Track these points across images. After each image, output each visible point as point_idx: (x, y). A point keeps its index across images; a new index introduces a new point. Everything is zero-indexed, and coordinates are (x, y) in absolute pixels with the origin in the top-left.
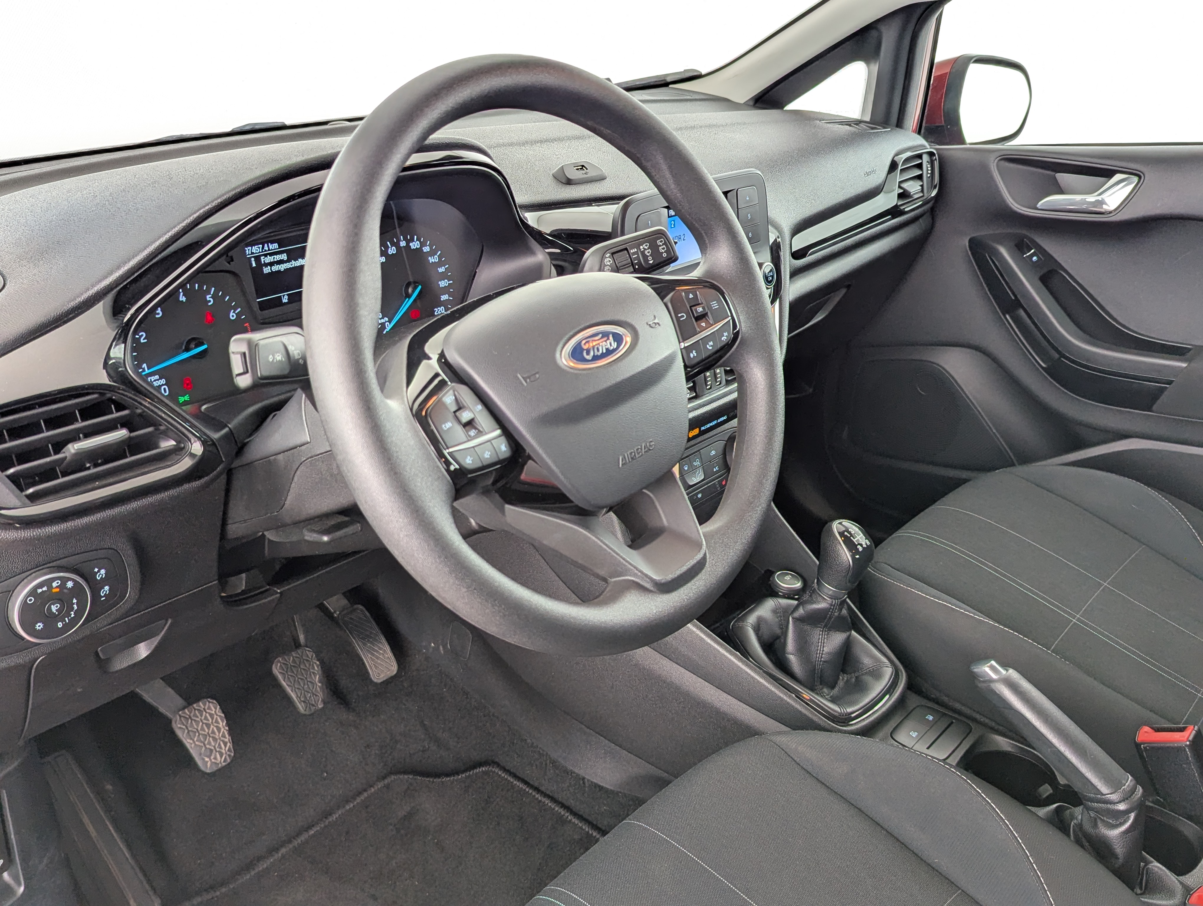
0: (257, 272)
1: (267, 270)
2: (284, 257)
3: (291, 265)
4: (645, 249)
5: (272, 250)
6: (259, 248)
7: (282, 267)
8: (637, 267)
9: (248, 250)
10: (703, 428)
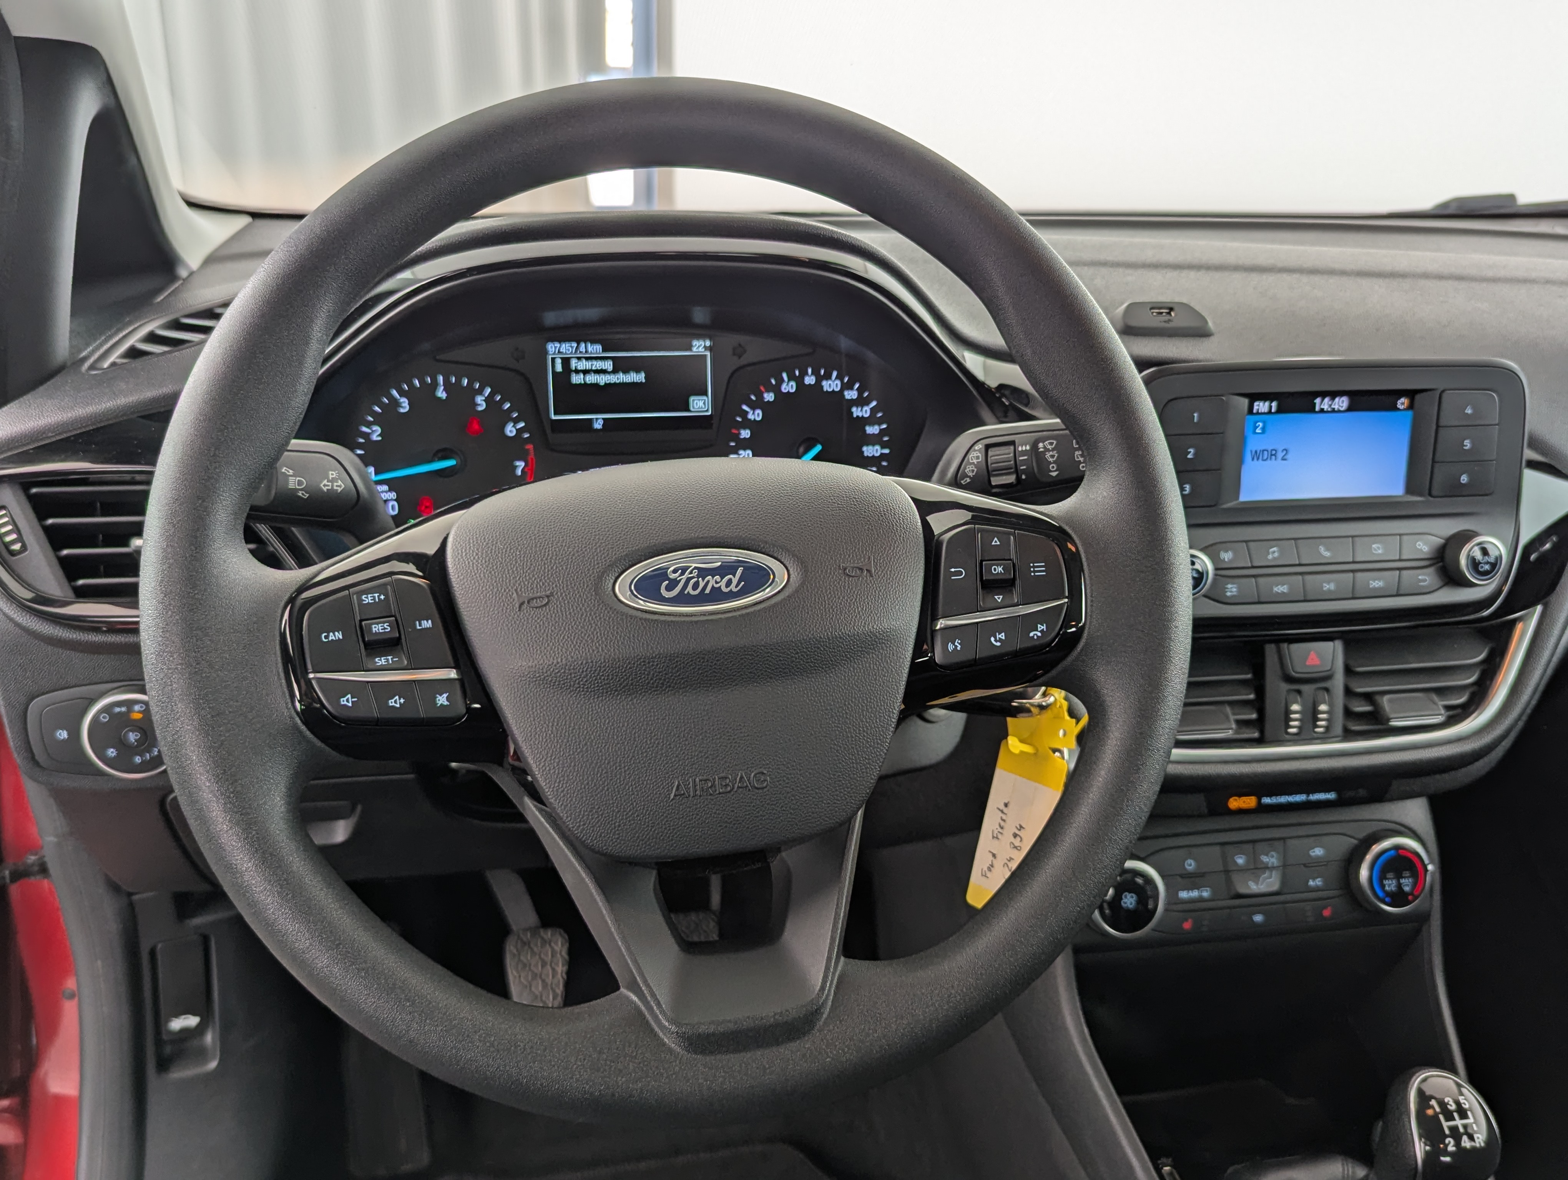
0: (563, 378)
1: (577, 379)
2: (608, 365)
3: (618, 379)
4: (1049, 450)
5: (591, 353)
6: (572, 347)
7: (602, 380)
8: (1024, 477)
9: (552, 347)
10: (1266, 800)
